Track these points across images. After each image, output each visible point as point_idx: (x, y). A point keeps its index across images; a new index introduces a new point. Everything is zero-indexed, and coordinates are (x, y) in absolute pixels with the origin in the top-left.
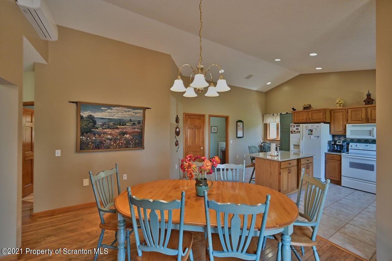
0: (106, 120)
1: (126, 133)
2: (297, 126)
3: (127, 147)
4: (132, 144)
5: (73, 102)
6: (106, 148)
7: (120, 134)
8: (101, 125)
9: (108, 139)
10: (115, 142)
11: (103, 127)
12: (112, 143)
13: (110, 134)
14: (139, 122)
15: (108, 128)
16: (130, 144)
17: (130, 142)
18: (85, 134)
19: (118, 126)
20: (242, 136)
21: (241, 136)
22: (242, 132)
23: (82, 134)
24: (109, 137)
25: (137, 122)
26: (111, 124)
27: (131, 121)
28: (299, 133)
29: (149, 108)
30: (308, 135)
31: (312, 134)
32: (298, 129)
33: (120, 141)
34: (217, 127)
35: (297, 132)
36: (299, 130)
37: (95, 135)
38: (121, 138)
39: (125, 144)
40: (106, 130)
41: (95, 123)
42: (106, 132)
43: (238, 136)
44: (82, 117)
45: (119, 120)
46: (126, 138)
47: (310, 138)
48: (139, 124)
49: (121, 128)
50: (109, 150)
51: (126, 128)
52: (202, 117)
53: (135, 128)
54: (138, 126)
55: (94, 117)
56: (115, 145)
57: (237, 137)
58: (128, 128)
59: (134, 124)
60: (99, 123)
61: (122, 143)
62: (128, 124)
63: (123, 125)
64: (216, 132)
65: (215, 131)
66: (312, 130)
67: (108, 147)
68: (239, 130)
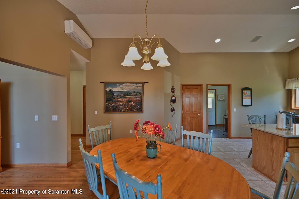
0: (119, 92)
1: (131, 101)
3: (132, 111)
4: (135, 108)
5: (102, 83)
6: (119, 111)
7: (127, 102)
8: (116, 96)
9: (121, 105)
10: (125, 107)
11: (118, 97)
12: (123, 108)
13: (122, 102)
14: (140, 93)
15: (120, 98)
16: (134, 109)
17: (134, 107)
18: (108, 102)
19: (126, 97)
20: (250, 104)
21: (248, 104)
22: (250, 100)
24: (121, 103)
25: (138, 93)
26: (122, 95)
27: (134, 92)
29: (146, 83)
33: (127, 106)
34: (224, 96)
37: (113, 102)
38: (128, 104)
39: (131, 109)
40: (119, 99)
41: (113, 94)
42: (119, 100)
43: (244, 104)
44: (106, 91)
45: (127, 92)
46: (131, 105)
48: (140, 94)
49: (128, 98)
50: (121, 112)
51: (131, 97)
52: (199, 87)
53: (137, 98)
54: (139, 96)
55: (113, 91)
56: (124, 109)
57: (242, 105)
58: (133, 97)
59: (136, 94)
60: (115, 95)
61: (128, 108)
62: (132, 95)
63: (129, 96)
64: (224, 100)
65: (222, 99)
67: (120, 110)
68: (246, 98)
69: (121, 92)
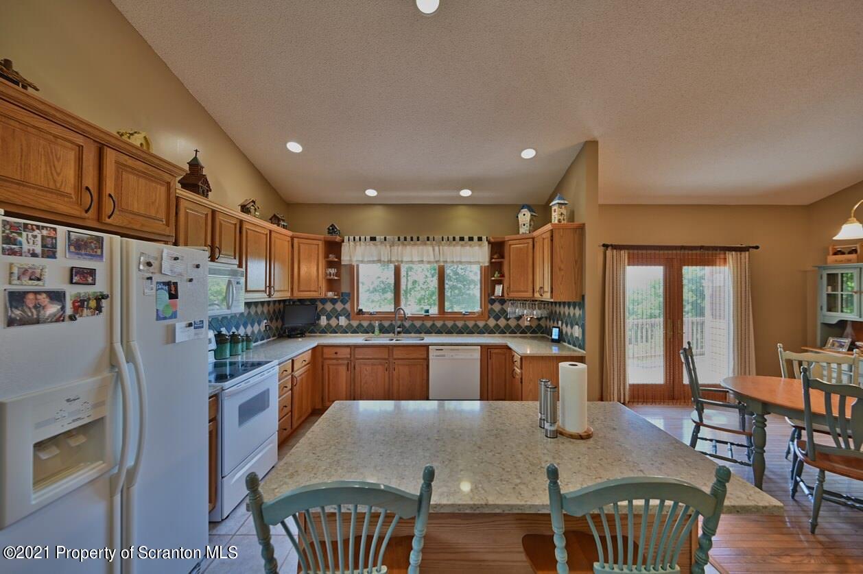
2: (78, 246)
28: (99, 309)
30: (158, 318)
31: (174, 316)
32: (92, 272)
35: (80, 304)
36: (100, 287)
47: (174, 341)
66: (176, 284)
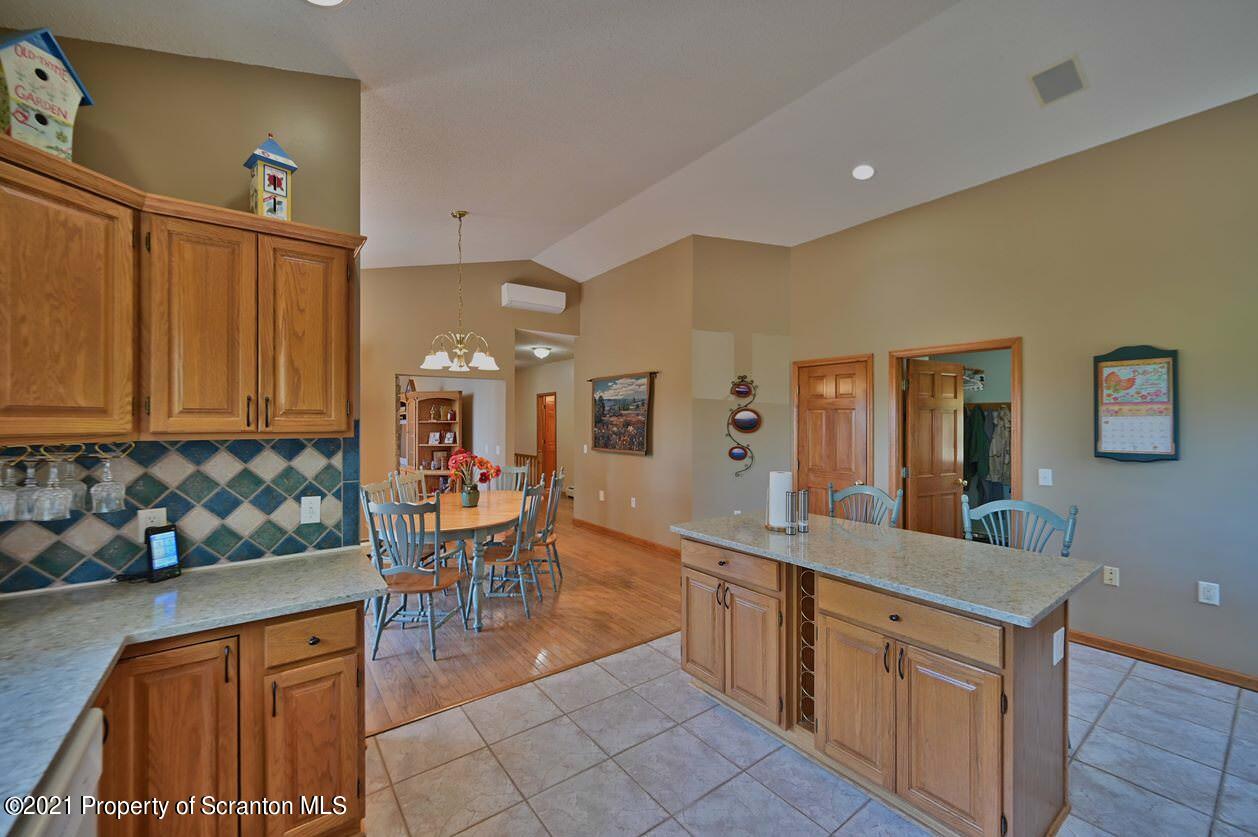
0: (612, 401)
1: (627, 424)
3: (631, 449)
5: (589, 381)
6: (612, 448)
7: (624, 426)
8: (609, 410)
9: (614, 433)
10: (620, 439)
11: (610, 414)
12: (618, 441)
13: (616, 425)
15: (614, 415)
16: (634, 444)
17: (635, 441)
18: (597, 424)
19: (622, 412)
20: (1165, 447)
22: (1166, 421)
23: (596, 426)
24: (615, 429)
25: (642, 402)
26: (616, 408)
27: (634, 400)
33: (624, 437)
37: (604, 426)
38: (625, 432)
39: (629, 444)
40: (612, 419)
41: (604, 407)
42: (612, 421)
44: (595, 400)
45: (624, 400)
46: (628, 433)
48: (643, 405)
49: (626, 415)
50: (615, 450)
51: (628, 414)
52: (859, 367)
53: (638, 415)
54: (641, 410)
55: (604, 400)
56: (620, 443)
57: (1099, 455)
58: (631, 414)
59: (638, 406)
60: (607, 408)
61: (625, 440)
62: (630, 408)
63: (626, 410)
67: (614, 446)
68: (1126, 408)
69: (614, 400)
